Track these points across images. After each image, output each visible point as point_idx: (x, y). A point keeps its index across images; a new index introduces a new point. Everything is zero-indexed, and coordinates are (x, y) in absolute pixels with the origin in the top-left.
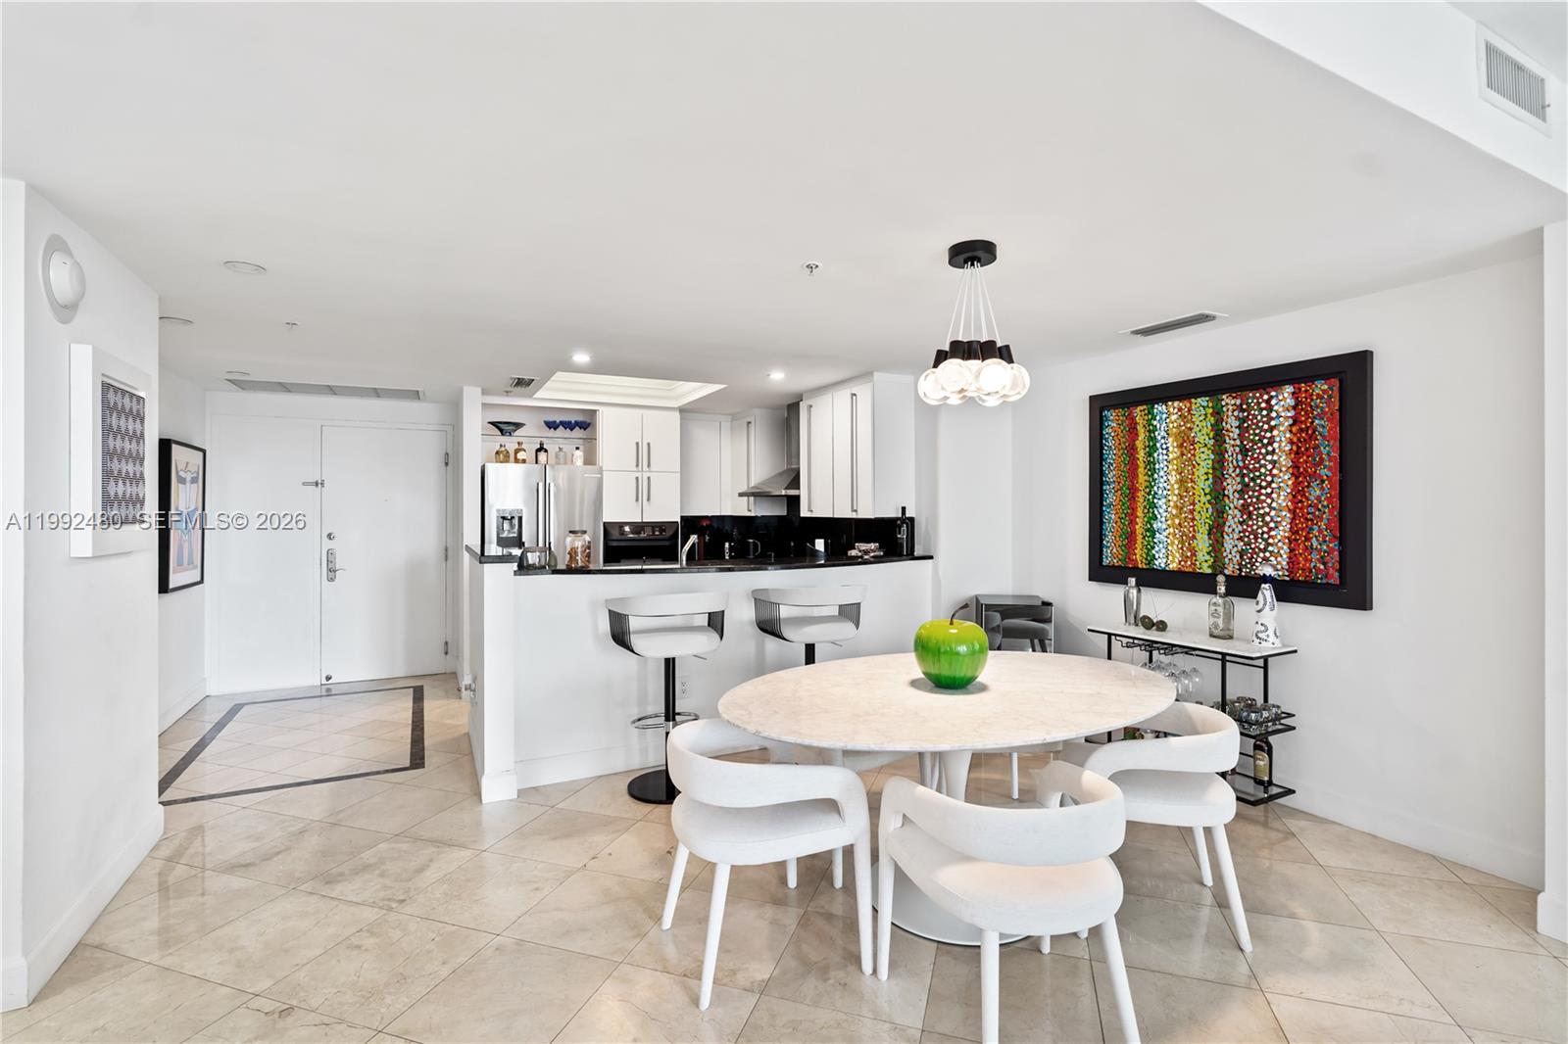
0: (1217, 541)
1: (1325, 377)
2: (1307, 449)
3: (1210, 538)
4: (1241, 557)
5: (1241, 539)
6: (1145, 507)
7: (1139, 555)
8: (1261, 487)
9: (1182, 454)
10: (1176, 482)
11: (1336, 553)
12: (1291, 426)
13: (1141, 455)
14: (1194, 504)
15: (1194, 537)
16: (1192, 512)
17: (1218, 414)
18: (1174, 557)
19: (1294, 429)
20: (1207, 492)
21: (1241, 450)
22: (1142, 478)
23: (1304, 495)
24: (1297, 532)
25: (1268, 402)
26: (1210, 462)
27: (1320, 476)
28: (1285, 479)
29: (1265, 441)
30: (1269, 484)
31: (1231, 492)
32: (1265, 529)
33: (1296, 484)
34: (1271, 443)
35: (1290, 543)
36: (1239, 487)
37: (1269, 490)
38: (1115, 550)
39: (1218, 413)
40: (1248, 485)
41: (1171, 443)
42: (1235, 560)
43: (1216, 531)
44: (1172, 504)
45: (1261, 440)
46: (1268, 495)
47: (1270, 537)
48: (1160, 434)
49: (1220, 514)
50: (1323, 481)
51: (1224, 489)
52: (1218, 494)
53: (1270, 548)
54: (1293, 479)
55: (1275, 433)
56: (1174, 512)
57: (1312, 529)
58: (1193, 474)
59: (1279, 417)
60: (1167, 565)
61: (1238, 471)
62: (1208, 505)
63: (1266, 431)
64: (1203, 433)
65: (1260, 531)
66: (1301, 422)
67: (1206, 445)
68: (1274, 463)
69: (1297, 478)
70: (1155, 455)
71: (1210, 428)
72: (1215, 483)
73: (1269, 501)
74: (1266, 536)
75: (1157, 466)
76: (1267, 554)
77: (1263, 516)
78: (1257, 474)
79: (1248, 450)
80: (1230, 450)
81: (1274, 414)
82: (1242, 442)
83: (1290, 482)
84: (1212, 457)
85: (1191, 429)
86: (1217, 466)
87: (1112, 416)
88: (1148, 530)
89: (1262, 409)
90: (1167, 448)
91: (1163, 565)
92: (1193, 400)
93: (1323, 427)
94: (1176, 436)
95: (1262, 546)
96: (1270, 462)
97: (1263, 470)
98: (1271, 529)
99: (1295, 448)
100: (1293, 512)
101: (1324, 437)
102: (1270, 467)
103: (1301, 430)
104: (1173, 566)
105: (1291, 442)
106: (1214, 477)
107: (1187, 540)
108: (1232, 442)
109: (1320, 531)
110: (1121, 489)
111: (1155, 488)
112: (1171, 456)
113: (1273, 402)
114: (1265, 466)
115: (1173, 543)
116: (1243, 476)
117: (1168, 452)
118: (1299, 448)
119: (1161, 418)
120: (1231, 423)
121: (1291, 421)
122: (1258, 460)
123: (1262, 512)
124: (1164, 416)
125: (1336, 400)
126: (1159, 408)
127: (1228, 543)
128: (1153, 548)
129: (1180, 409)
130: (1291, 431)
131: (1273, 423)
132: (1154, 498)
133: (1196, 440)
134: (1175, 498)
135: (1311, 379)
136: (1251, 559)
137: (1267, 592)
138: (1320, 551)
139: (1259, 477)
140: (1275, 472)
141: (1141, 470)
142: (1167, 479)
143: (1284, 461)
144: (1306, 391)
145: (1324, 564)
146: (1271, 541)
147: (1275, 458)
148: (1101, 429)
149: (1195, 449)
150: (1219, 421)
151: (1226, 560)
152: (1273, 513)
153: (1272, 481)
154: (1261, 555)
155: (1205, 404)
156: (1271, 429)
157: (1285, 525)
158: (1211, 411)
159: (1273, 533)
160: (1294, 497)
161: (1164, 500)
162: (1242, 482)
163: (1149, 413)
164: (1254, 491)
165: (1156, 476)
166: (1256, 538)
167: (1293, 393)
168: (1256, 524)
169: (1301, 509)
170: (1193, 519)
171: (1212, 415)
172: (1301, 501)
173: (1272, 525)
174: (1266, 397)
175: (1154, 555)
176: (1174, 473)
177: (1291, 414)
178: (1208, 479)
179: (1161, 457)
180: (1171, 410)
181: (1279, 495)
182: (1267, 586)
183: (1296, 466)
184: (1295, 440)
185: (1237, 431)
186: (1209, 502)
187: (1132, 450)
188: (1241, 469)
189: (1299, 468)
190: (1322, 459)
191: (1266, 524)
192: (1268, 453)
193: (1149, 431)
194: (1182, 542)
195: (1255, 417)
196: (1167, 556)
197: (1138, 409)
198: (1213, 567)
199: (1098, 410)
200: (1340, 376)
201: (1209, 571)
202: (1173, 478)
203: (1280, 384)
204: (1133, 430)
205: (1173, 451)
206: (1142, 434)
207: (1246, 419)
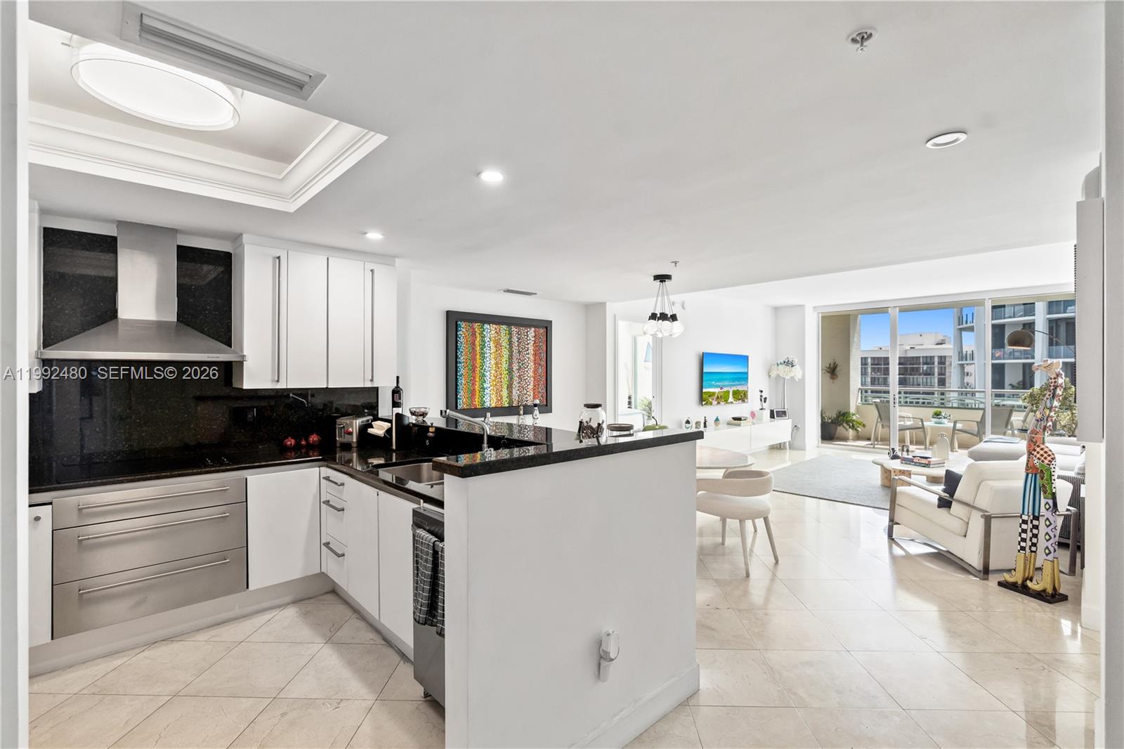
0: (510, 391)
1: (542, 327)
2: (538, 354)
3: (507, 390)
4: (519, 398)
5: (518, 390)
6: (480, 376)
7: (477, 401)
8: (525, 368)
9: (496, 351)
10: (494, 364)
11: (545, 393)
13: (478, 349)
14: (501, 375)
15: (501, 390)
16: (501, 378)
17: (510, 334)
18: (493, 400)
19: (535, 346)
20: (506, 369)
21: (518, 352)
22: (478, 361)
23: (537, 372)
24: (535, 386)
25: (527, 333)
26: (507, 356)
27: (541, 364)
28: (532, 365)
29: (526, 349)
30: (527, 367)
31: (515, 369)
32: (526, 385)
33: (535, 367)
34: (528, 350)
35: (533, 390)
36: (518, 367)
37: (527, 369)
38: (464, 400)
40: (520, 367)
41: (492, 345)
42: (517, 399)
43: (510, 387)
44: (492, 374)
46: (527, 371)
48: (487, 339)
49: (511, 379)
50: (541, 367)
51: (513, 368)
52: (510, 370)
53: (528, 393)
54: (534, 365)
55: (529, 346)
56: (493, 378)
57: (539, 385)
58: (501, 360)
59: (530, 340)
60: (490, 405)
61: (517, 360)
63: (526, 345)
64: (505, 341)
66: (537, 344)
67: (506, 348)
68: (529, 358)
70: (485, 350)
71: (507, 340)
72: (509, 365)
73: (527, 374)
74: (526, 388)
75: (485, 356)
76: (527, 396)
77: (525, 380)
79: (520, 352)
80: (515, 351)
81: (528, 338)
82: (519, 349)
84: (508, 353)
85: (500, 339)
86: (510, 357)
87: (464, 327)
88: (481, 388)
89: (525, 336)
90: (490, 347)
91: (488, 405)
92: (500, 324)
93: (542, 346)
94: (494, 341)
95: (525, 393)
97: (525, 361)
98: (528, 385)
99: (535, 353)
100: (534, 378)
101: (542, 350)
104: (493, 405)
105: (534, 350)
106: (509, 362)
107: (499, 392)
108: (515, 348)
110: (468, 366)
111: (485, 367)
112: (492, 351)
114: (526, 359)
115: (493, 394)
116: (519, 363)
117: (490, 350)
119: (487, 331)
120: (515, 339)
121: (533, 343)
122: (524, 357)
123: (525, 378)
124: (489, 331)
125: (545, 337)
126: (486, 326)
127: (514, 392)
128: (484, 397)
129: (496, 329)
130: (533, 346)
131: (528, 342)
132: (484, 371)
133: (502, 344)
134: (493, 372)
135: (539, 327)
136: (522, 398)
137: (536, 412)
138: (541, 393)
139: (524, 364)
140: (529, 362)
141: (478, 357)
142: (490, 362)
143: (532, 358)
144: (538, 332)
145: (543, 397)
146: (528, 390)
147: (529, 356)
148: (457, 332)
149: (501, 349)
150: (511, 338)
151: (514, 399)
152: (528, 379)
154: (525, 396)
155: (505, 329)
156: (528, 344)
157: (532, 383)
158: (508, 333)
159: (528, 387)
160: (535, 372)
161: (488, 373)
162: (519, 365)
163: (482, 327)
164: (522, 369)
165: (485, 360)
166: (523, 389)
167: (534, 332)
168: (522, 383)
169: (536, 377)
170: (501, 382)
172: (536, 374)
173: (528, 383)
174: (526, 330)
175: (484, 401)
176: (493, 359)
177: (533, 339)
178: (506, 363)
179: (487, 351)
180: (492, 328)
181: (530, 371)
182: (536, 408)
183: (535, 360)
185: (517, 344)
186: (507, 374)
187: (473, 346)
190: (542, 358)
192: (527, 354)
193: (482, 337)
194: (497, 393)
196: (490, 401)
197: (477, 324)
198: (509, 403)
199: (454, 320)
200: (547, 328)
201: (507, 405)
202: (493, 362)
203: (530, 326)
204: (474, 334)
205: (493, 349)
206: (478, 338)
207: (520, 339)
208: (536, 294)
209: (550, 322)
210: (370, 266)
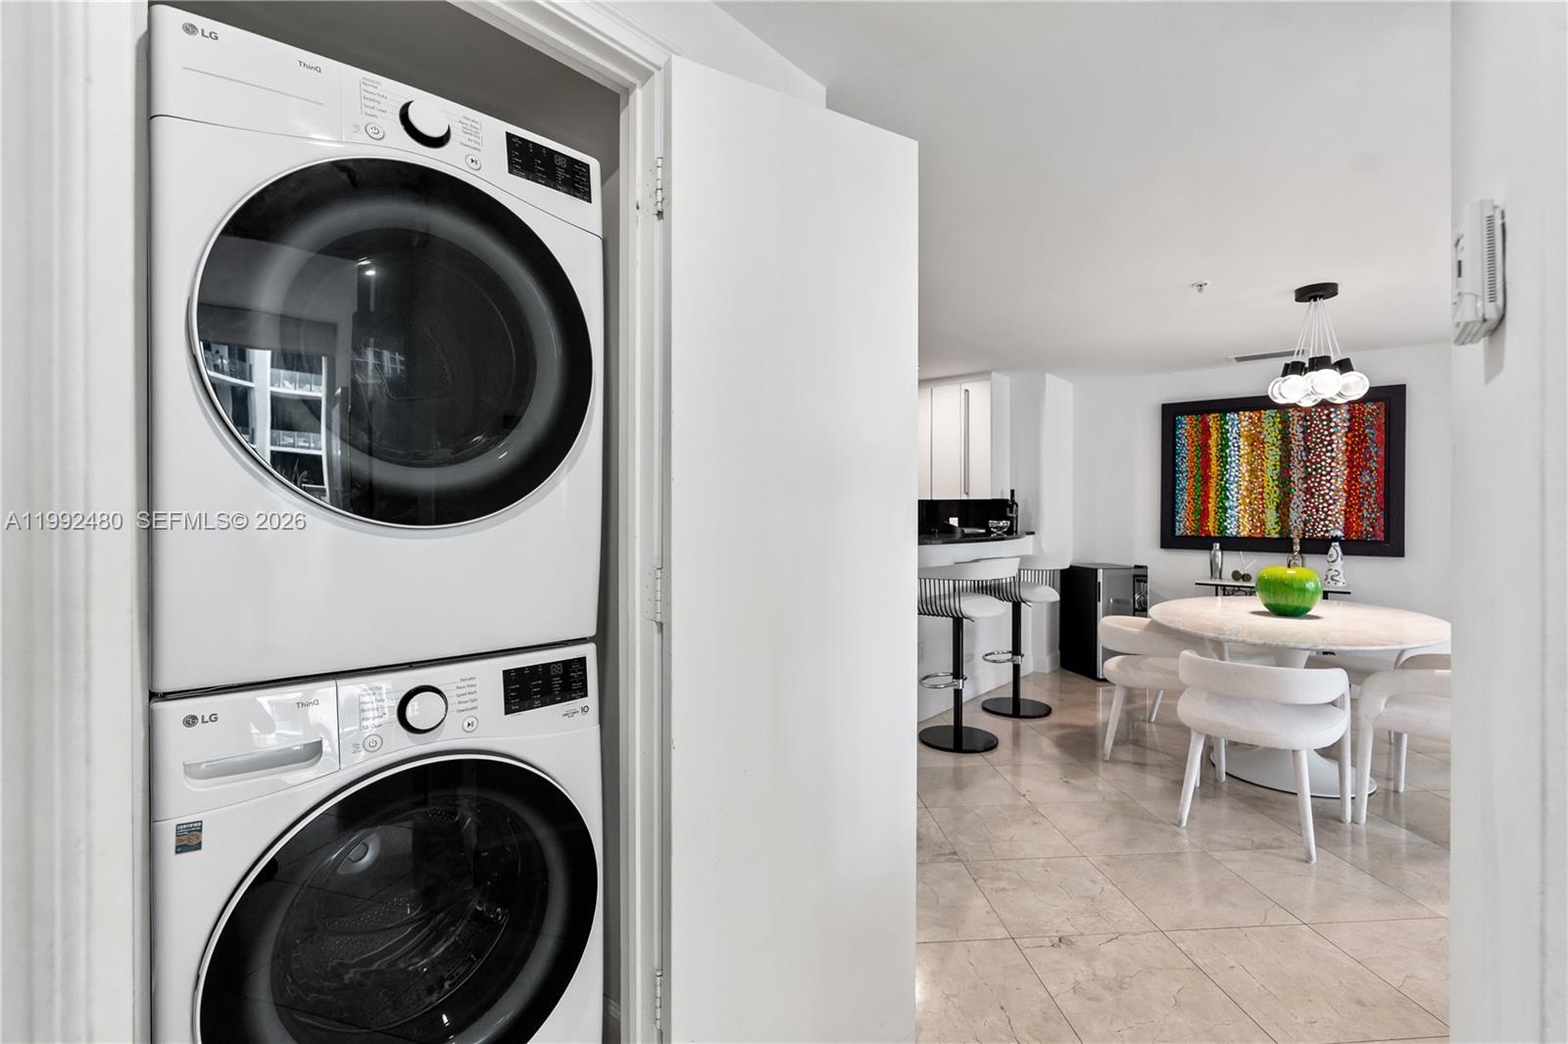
0: (1284, 514)
1: (1377, 402)
2: (1360, 449)
3: (1277, 512)
4: (1305, 525)
5: (1305, 512)
6: (1217, 490)
7: (1211, 527)
8: (1322, 475)
9: (1253, 451)
10: (1247, 471)
11: (1382, 520)
12: (1347, 433)
13: (1213, 451)
14: (1263, 487)
15: (1263, 512)
16: (1261, 493)
18: (1244, 527)
19: (1349, 435)
20: (1275, 478)
21: (1305, 450)
22: (1214, 468)
23: (1357, 481)
24: (1351, 506)
25: (1328, 415)
26: (1278, 457)
27: (1369, 468)
28: (1341, 470)
29: (1326, 443)
30: (1329, 473)
31: (1297, 478)
32: (1325, 505)
33: (1350, 473)
34: (1330, 444)
35: (1346, 513)
36: (1303, 475)
37: (1328, 477)
38: (1188, 523)
39: (1285, 422)
40: (1311, 474)
41: (1242, 442)
42: (1299, 528)
43: (1283, 507)
44: (1243, 487)
45: (1322, 442)
46: (1328, 481)
47: (1329, 510)
48: (1232, 436)
49: (1286, 495)
50: (1372, 471)
51: (1291, 476)
52: (1284, 480)
53: (1330, 518)
54: (1348, 470)
55: (1334, 437)
56: (1245, 493)
57: (1363, 504)
58: (1263, 465)
59: (1337, 426)
60: (1239, 533)
61: (1302, 463)
62: (1275, 488)
63: (1326, 436)
64: (1271, 436)
65: (1321, 506)
66: (1356, 430)
67: (1274, 445)
68: (1333, 458)
69: (1351, 469)
70: (1227, 451)
71: (1278, 432)
72: (1281, 472)
73: (1328, 485)
74: (1326, 509)
75: (1229, 460)
76: (1327, 522)
77: (1323, 495)
78: (1319, 466)
79: (1311, 449)
80: (1295, 449)
81: (1333, 424)
82: (1306, 443)
83: (1346, 472)
84: (1280, 453)
85: (1260, 433)
86: (1283, 459)
87: (1186, 425)
88: (1220, 508)
89: (1323, 420)
90: (1239, 447)
91: (1234, 533)
92: (1263, 412)
93: (1373, 434)
94: (1247, 437)
95: (1322, 517)
96: (1329, 458)
97: (1323, 463)
98: (1330, 505)
99: (1350, 448)
100: (1348, 492)
101: (1373, 442)
102: (1329, 461)
103: (1355, 436)
104: (1244, 534)
105: (1347, 444)
106: (1281, 467)
107: (1257, 514)
108: (1297, 443)
109: (1370, 505)
110: (1194, 476)
111: (1227, 476)
112: (1242, 452)
113: (1332, 416)
114: (1325, 460)
115: (1243, 517)
116: (1307, 467)
117: (1240, 449)
118: (1353, 448)
119: (1233, 424)
121: (1347, 429)
122: (1319, 456)
123: (1322, 492)
124: (1236, 422)
125: (1382, 416)
126: (1230, 416)
127: (1293, 515)
128: (1225, 521)
129: (1251, 418)
130: (1346, 437)
131: (1332, 430)
132: (1226, 482)
133: (1266, 440)
134: (1246, 484)
135: (1363, 401)
136: (1313, 526)
137: (1335, 549)
138: (1369, 519)
139: (1320, 468)
140: (1333, 464)
141: (1214, 462)
142: (1239, 471)
143: (1341, 457)
144: (1359, 409)
145: (1373, 527)
146: (1330, 513)
147: (1334, 455)
149: (1264, 447)
151: (1292, 528)
152: (1331, 493)
153: (1331, 471)
154: (1322, 523)
155: (1274, 415)
156: (1331, 435)
157: (1342, 501)
158: (1279, 420)
159: (1331, 507)
160: (1349, 482)
161: (1235, 485)
162: (1306, 471)
163: (1221, 419)
164: (1315, 478)
165: (1228, 467)
166: (1317, 511)
167: (1349, 410)
168: (1316, 501)
169: (1355, 490)
170: (1262, 499)
171: (1279, 423)
172: (1354, 485)
173: (1331, 501)
174: (1326, 412)
175: (1226, 527)
176: (1244, 465)
178: (1276, 469)
179: (1233, 453)
180: (1243, 418)
181: (1337, 480)
182: (1337, 544)
183: (1350, 460)
184: (1350, 442)
185: (1302, 435)
186: (1277, 486)
187: (1204, 447)
188: (1305, 462)
189: (1353, 462)
190: (1371, 457)
191: (1327, 501)
192: (1327, 451)
193: (1222, 433)
194: (1253, 517)
195: (1317, 425)
196: (1239, 524)
197: (1211, 416)
198: (1280, 533)
199: (1172, 415)
200: (1391, 400)
201: (1277, 536)
202: (1244, 468)
204: (1206, 432)
205: (1245, 449)
206: (1214, 435)
207: (1309, 427)
209: (1399, 388)
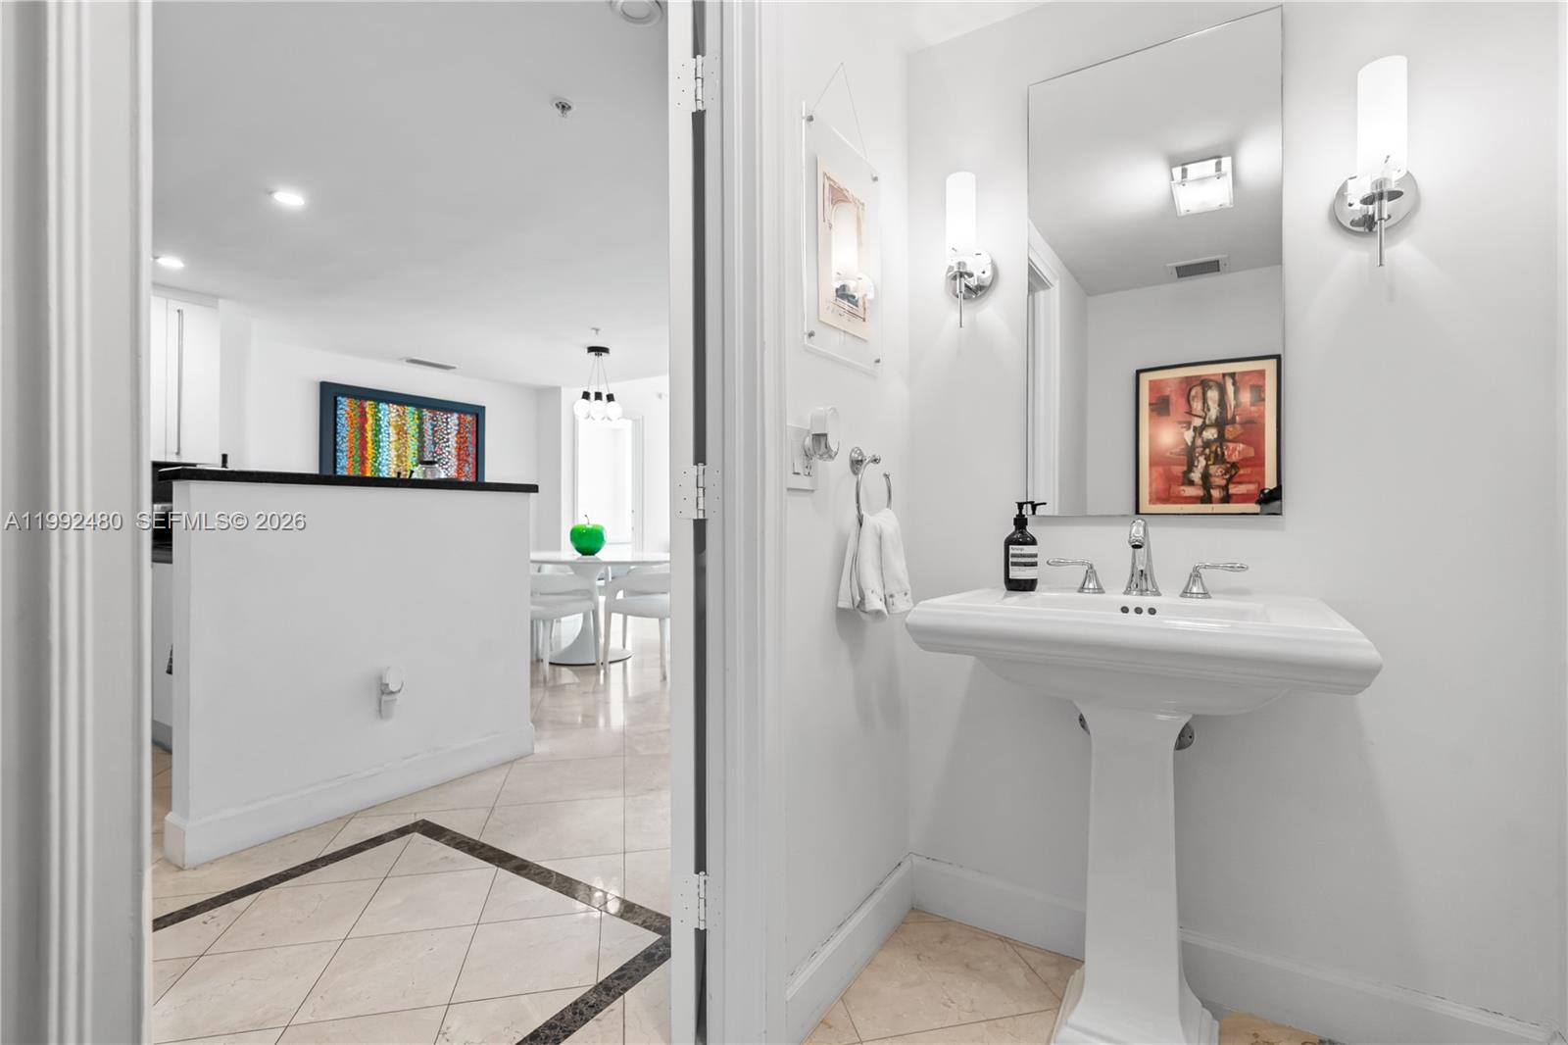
1: (471, 413)
2: (464, 448)
9: (399, 439)
10: (395, 456)
12: (456, 435)
13: (369, 435)
17: (420, 418)
19: (458, 437)
21: (433, 443)
22: (370, 450)
25: (447, 419)
26: (416, 447)
27: (469, 461)
28: (454, 461)
30: (447, 463)
33: (459, 464)
34: (448, 442)
37: (447, 466)
41: (392, 430)
44: (392, 470)
45: (443, 439)
48: (384, 423)
50: (470, 464)
54: (458, 461)
55: (450, 436)
58: (406, 452)
59: (451, 428)
64: (412, 427)
66: (461, 434)
67: (414, 436)
68: (449, 452)
69: (460, 461)
70: (380, 436)
71: (416, 426)
75: (381, 444)
78: (442, 457)
79: (436, 443)
80: (427, 442)
81: (449, 427)
82: (434, 438)
84: (418, 444)
85: (404, 424)
86: (420, 449)
87: (345, 405)
89: (444, 422)
90: (389, 434)
92: (406, 405)
93: (471, 438)
94: (396, 427)
97: (444, 455)
99: (459, 446)
101: (471, 443)
102: (447, 454)
103: (461, 437)
105: (457, 443)
108: (429, 437)
110: (353, 456)
111: (380, 458)
112: (391, 439)
113: (449, 420)
114: (445, 453)
117: (389, 436)
119: (384, 413)
120: (428, 426)
121: (457, 432)
122: (442, 449)
124: (387, 412)
125: (472, 425)
126: (382, 406)
129: (398, 411)
130: (456, 437)
131: (449, 431)
132: (379, 464)
133: (408, 432)
134: (394, 466)
135: (465, 413)
140: (450, 457)
141: (370, 445)
142: (389, 454)
143: (454, 452)
144: (463, 418)
147: (450, 449)
148: (336, 410)
150: (421, 424)
156: (448, 434)
158: (417, 416)
163: (376, 407)
165: (380, 450)
167: (458, 418)
171: (417, 419)
174: (446, 416)
176: (393, 450)
177: (457, 428)
178: (415, 456)
179: (384, 439)
180: (392, 409)
183: (459, 455)
185: (431, 432)
187: (362, 430)
188: (433, 453)
190: (470, 453)
192: (446, 446)
193: (376, 420)
195: (440, 425)
197: (368, 403)
199: (330, 394)
200: (477, 416)
202: (393, 453)
203: (452, 411)
204: (363, 416)
205: (393, 437)
206: (370, 421)
207: (435, 426)
208: (454, 368)
209: (483, 408)
210: (175, 305)
